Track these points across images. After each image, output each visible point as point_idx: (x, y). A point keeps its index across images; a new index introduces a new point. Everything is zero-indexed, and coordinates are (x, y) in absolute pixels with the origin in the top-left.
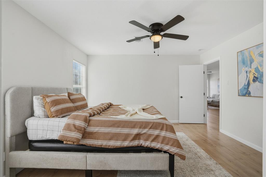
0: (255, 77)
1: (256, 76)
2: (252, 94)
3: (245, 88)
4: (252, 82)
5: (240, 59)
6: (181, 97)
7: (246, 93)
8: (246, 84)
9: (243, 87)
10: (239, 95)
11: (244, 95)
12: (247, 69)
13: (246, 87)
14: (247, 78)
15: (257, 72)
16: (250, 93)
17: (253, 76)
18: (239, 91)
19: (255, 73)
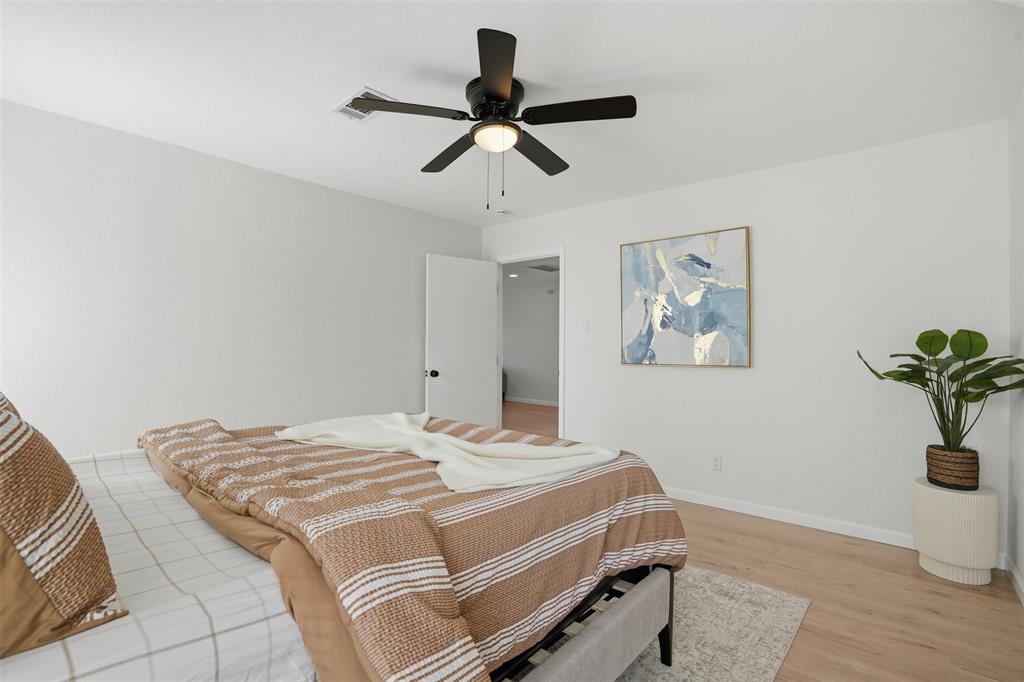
0: (665, 316)
1: (669, 313)
2: (658, 359)
3: (640, 343)
4: (660, 329)
5: (629, 262)
6: (435, 374)
7: (644, 356)
8: (644, 333)
9: (635, 340)
10: (624, 362)
11: (638, 362)
12: (646, 293)
13: (645, 341)
14: (646, 316)
15: (670, 305)
16: (653, 357)
17: (662, 314)
18: (626, 351)
19: (666, 305)
